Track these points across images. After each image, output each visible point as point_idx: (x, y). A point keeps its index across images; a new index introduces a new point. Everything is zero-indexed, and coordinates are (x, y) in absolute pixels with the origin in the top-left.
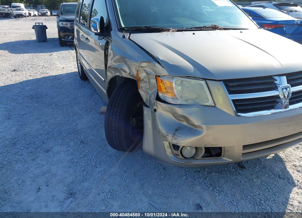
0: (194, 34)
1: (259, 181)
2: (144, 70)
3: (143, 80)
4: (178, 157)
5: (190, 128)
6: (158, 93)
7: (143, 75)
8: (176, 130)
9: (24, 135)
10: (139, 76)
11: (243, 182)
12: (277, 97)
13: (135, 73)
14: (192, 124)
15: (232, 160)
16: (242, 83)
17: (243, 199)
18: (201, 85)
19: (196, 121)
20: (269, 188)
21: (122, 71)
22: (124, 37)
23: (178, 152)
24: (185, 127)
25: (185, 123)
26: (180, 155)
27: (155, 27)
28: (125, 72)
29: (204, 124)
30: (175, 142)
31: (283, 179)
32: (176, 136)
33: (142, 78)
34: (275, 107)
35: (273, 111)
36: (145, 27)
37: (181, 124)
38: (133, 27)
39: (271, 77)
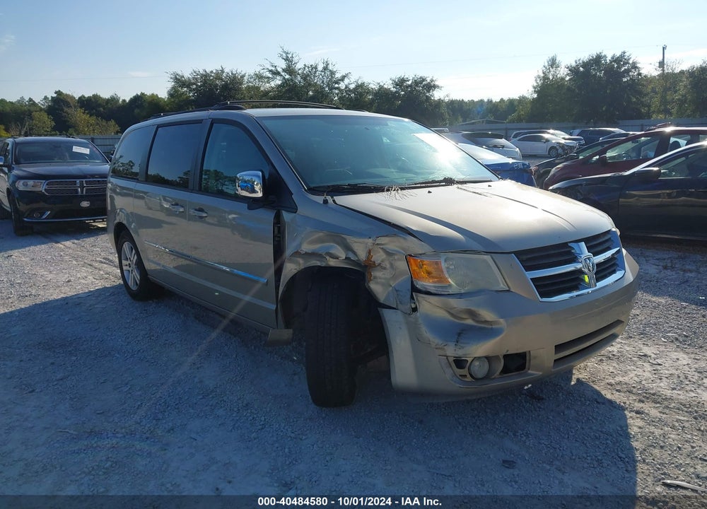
0: (429, 192)
1: (573, 411)
2: (382, 248)
3: (380, 264)
4: (466, 379)
5: (481, 328)
6: (412, 282)
7: (379, 257)
8: (459, 334)
9: (98, 414)
10: (372, 260)
11: (551, 417)
12: (580, 272)
13: (362, 255)
14: (483, 320)
15: (541, 373)
16: (536, 255)
17: (564, 438)
18: (485, 261)
19: (487, 315)
20: (591, 418)
21: (328, 258)
22: (326, 202)
23: (464, 372)
24: (471, 328)
25: (470, 322)
26: (468, 376)
27: (364, 185)
28: (337, 258)
29: (502, 318)
30: (460, 353)
31: (603, 404)
32: (461, 343)
33: (377, 263)
34: (579, 286)
35: (575, 293)
36: (349, 185)
37: (463, 324)
38: (329, 186)
39: (565, 245)
